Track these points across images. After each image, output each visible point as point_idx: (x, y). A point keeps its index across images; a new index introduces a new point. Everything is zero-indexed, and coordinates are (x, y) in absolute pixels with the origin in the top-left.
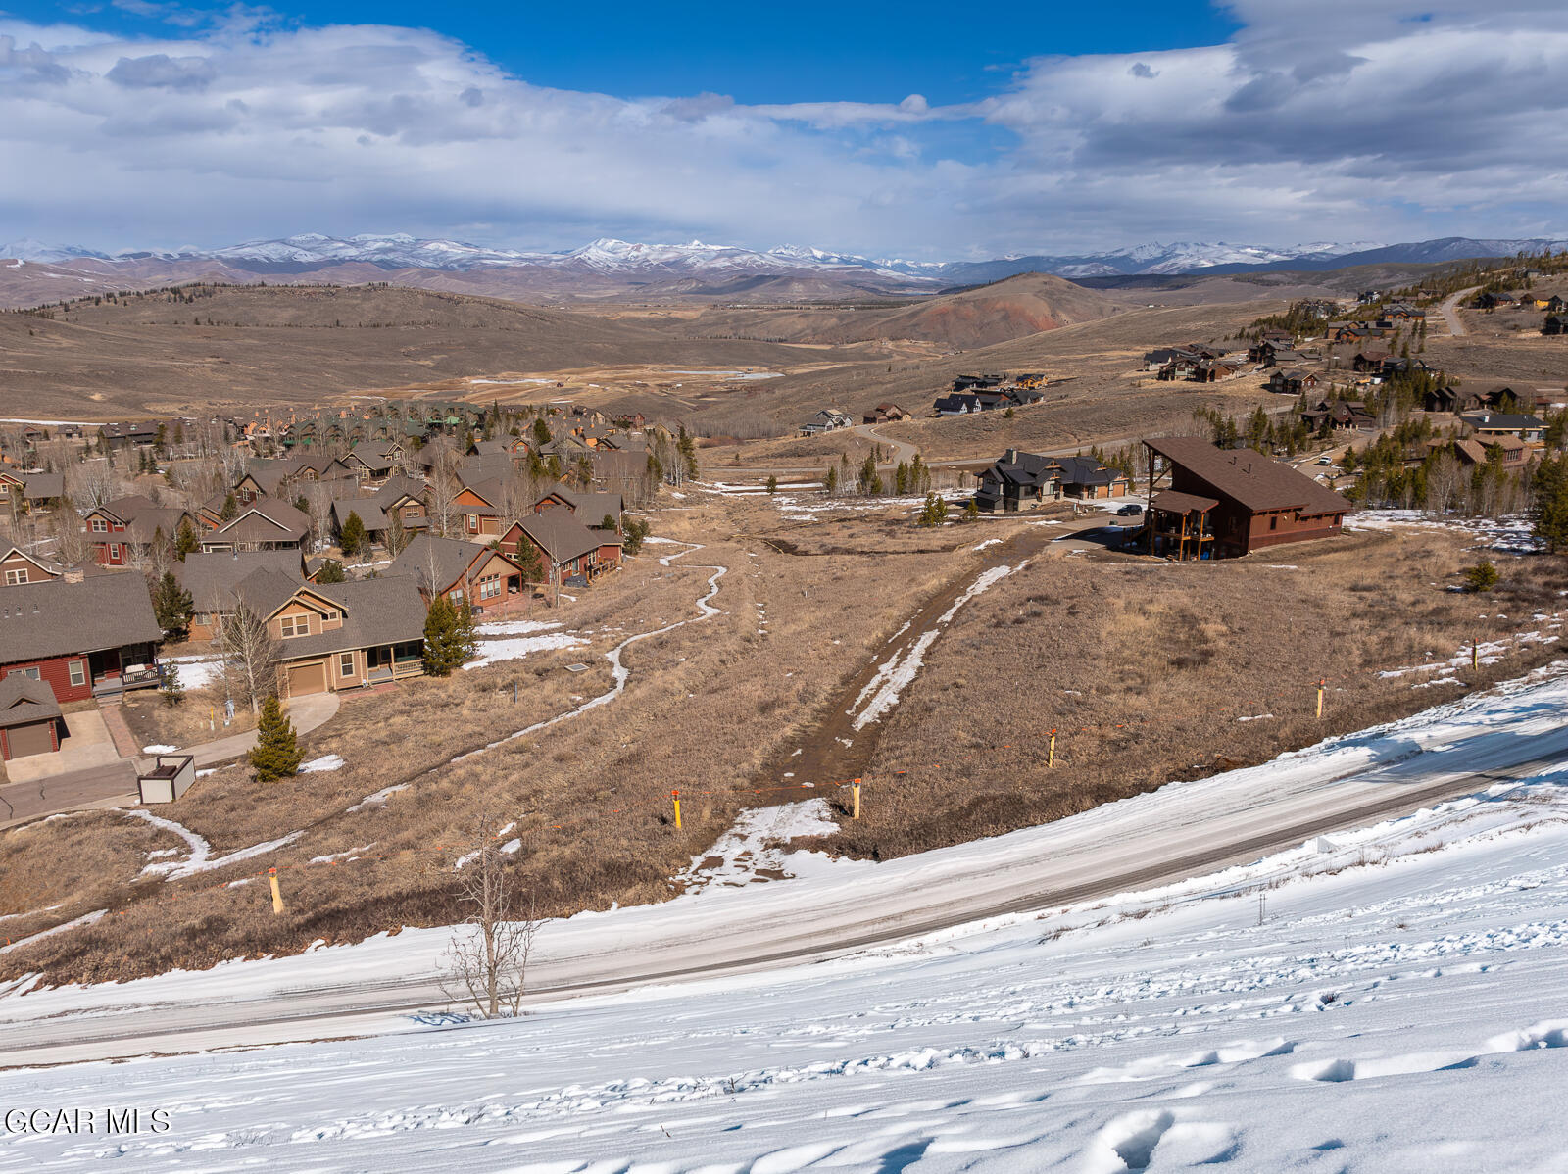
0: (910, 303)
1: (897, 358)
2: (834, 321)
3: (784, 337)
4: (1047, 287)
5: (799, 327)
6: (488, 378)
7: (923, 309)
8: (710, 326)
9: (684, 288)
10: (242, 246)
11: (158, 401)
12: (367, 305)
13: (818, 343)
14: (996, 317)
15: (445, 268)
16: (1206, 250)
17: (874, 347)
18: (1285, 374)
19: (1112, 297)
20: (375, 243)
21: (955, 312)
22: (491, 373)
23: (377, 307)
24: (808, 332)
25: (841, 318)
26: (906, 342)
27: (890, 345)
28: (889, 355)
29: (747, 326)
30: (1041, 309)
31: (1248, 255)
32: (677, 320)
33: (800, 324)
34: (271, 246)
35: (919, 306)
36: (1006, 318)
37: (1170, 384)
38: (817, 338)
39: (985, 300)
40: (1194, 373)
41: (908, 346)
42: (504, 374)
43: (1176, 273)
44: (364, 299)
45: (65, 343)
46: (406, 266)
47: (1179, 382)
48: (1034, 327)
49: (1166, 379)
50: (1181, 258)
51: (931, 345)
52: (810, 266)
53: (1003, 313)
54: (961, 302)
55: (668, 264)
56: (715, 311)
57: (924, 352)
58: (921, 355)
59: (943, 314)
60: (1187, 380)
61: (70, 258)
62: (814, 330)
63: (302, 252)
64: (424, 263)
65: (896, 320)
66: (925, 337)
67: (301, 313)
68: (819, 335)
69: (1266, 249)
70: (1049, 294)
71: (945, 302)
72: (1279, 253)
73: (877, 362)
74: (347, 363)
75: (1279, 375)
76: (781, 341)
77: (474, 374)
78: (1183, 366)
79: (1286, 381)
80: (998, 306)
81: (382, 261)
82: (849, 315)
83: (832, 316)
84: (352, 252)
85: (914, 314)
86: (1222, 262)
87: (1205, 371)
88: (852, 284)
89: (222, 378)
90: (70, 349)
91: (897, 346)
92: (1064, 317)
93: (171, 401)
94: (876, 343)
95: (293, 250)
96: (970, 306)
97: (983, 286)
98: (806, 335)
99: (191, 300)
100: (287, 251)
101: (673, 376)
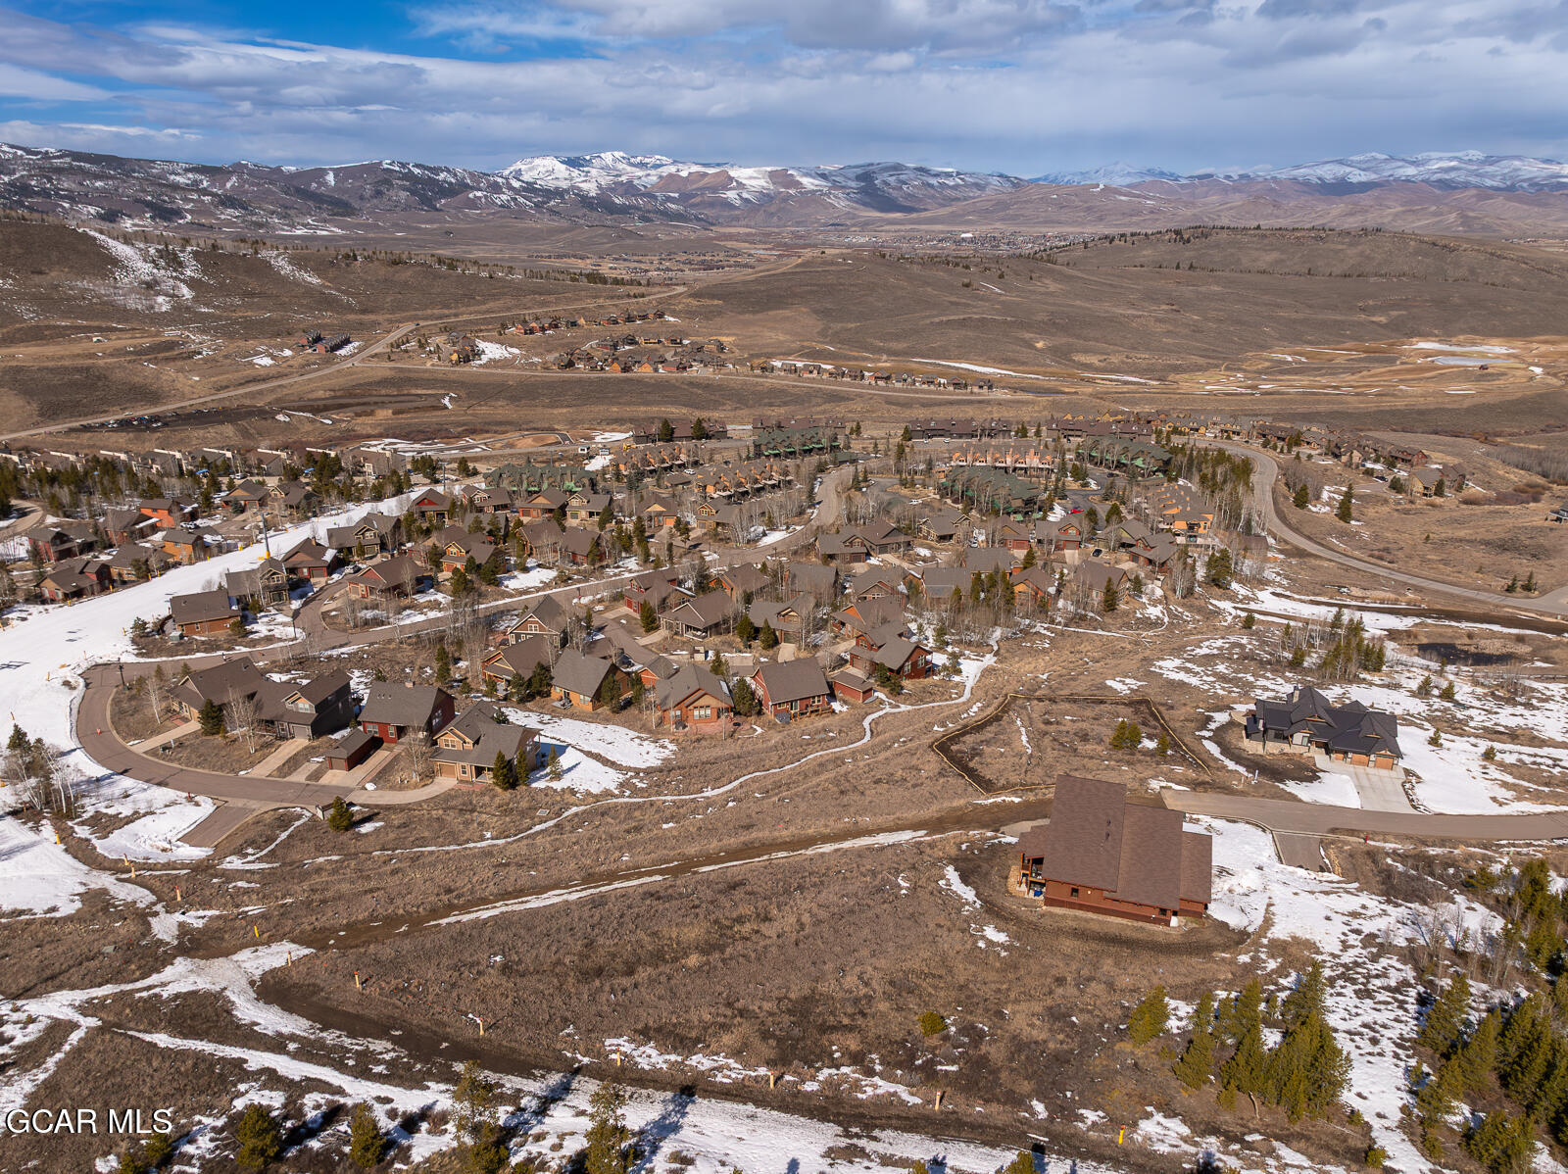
6: (1440, 341)
10: (1298, 167)
11: (1086, 351)
12: (1352, 251)
15: (1511, 189)
20: (1439, 163)
22: (1446, 335)
23: (1362, 254)
34: (1327, 167)
42: (1461, 338)
44: (1351, 245)
45: (1053, 287)
46: (1466, 186)
61: (1148, 179)
63: (1357, 172)
64: (1489, 183)
67: (1283, 257)
74: (1294, 316)
77: (1425, 335)
81: (1439, 181)
84: (1411, 171)
89: (1160, 328)
90: (1051, 294)
93: (1094, 352)
95: (1348, 169)
99: (1188, 241)
100: (1341, 171)
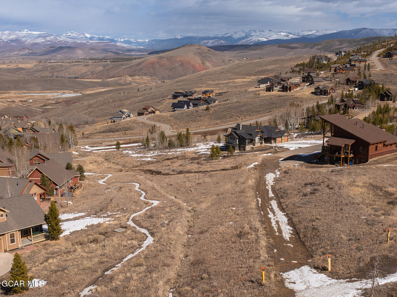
0: (136, 59)
1: (134, 84)
2: (101, 68)
3: (77, 76)
4: (199, 51)
5: (84, 71)
7: (143, 62)
8: (39, 71)
9: (22, 53)
13: (94, 78)
14: (177, 64)
16: (264, 34)
17: (122, 80)
18: (321, 87)
19: (228, 55)
21: (158, 62)
24: (89, 73)
25: (104, 66)
26: (137, 77)
27: (130, 79)
28: (130, 83)
29: (58, 71)
30: (197, 61)
31: (282, 35)
32: (22, 69)
33: (84, 70)
35: (141, 60)
36: (182, 65)
37: (272, 93)
38: (93, 76)
39: (171, 57)
40: (282, 88)
41: (138, 79)
43: (252, 44)
47: (276, 92)
48: (195, 70)
49: (270, 91)
50: (254, 37)
51: (149, 78)
52: (84, 42)
53: (180, 63)
54: (161, 58)
55: (12, 41)
56: (41, 64)
57: (146, 82)
58: (145, 83)
59: (153, 63)
60: (279, 91)
62: (92, 72)
65: (131, 67)
66: (145, 74)
68: (94, 74)
69: (289, 33)
70: (200, 54)
71: (153, 58)
72: (294, 35)
73: (125, 87)
75: (318, 88)
76: (76, 78)
78: (277, 85)
79: (321, 90)
80: (178, 59)
82: (108, 65)
83: (100, 65)
85: (139, 64)
86: (271, 39)
87: (287, 87)
88: (106, 51)
91: (133, 79)
92: (208, 64)
94: (123, 78)
96: (165, 60)
97: (170, 50)
98: (88, 75)
101: (26, 96)
